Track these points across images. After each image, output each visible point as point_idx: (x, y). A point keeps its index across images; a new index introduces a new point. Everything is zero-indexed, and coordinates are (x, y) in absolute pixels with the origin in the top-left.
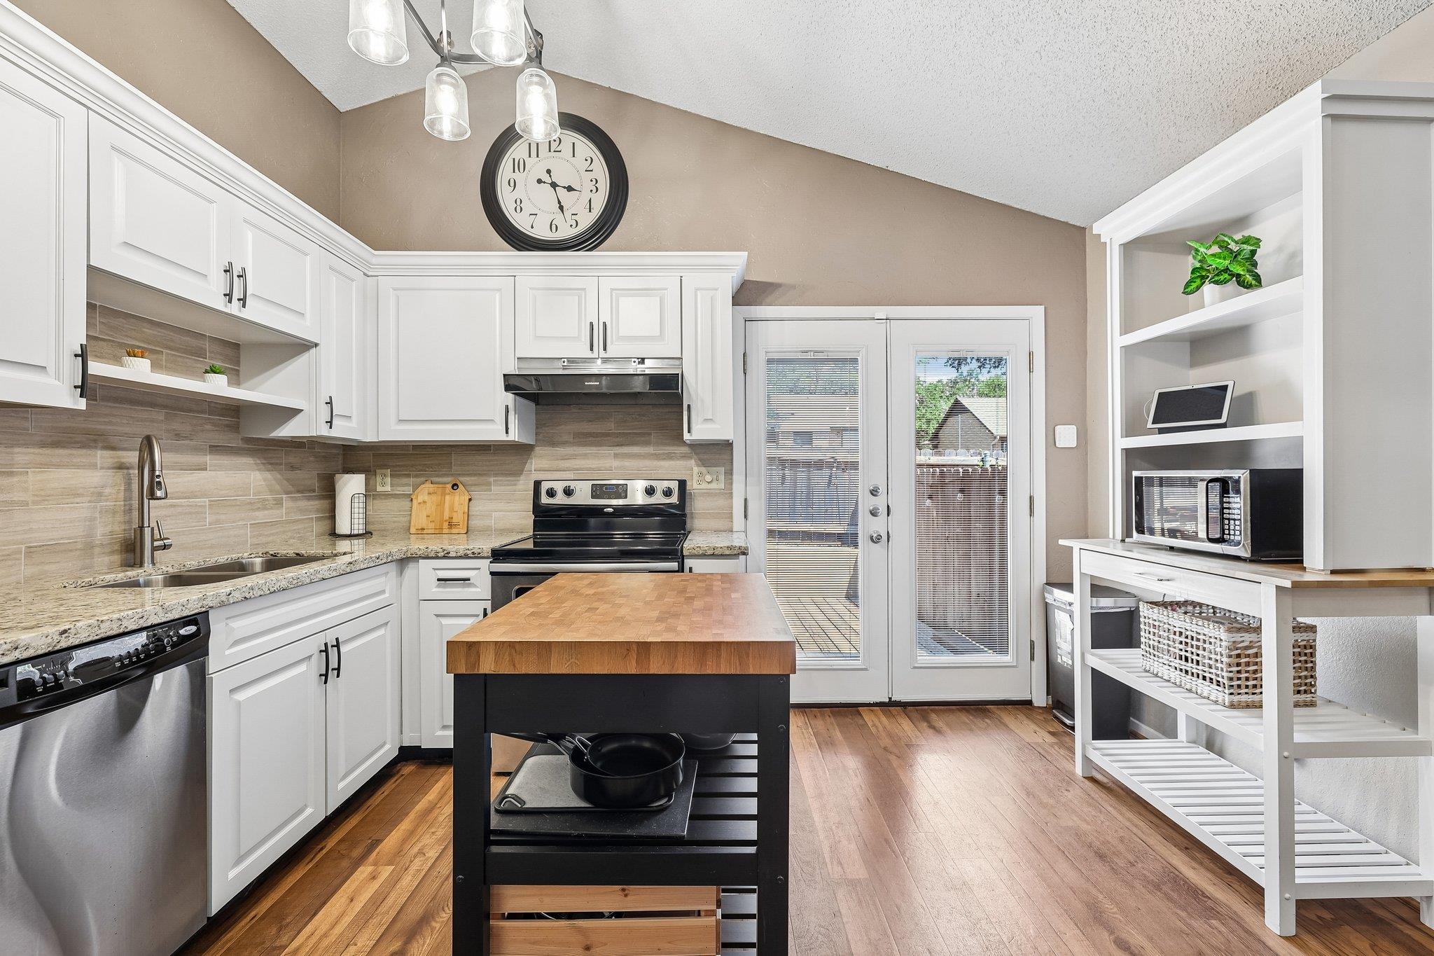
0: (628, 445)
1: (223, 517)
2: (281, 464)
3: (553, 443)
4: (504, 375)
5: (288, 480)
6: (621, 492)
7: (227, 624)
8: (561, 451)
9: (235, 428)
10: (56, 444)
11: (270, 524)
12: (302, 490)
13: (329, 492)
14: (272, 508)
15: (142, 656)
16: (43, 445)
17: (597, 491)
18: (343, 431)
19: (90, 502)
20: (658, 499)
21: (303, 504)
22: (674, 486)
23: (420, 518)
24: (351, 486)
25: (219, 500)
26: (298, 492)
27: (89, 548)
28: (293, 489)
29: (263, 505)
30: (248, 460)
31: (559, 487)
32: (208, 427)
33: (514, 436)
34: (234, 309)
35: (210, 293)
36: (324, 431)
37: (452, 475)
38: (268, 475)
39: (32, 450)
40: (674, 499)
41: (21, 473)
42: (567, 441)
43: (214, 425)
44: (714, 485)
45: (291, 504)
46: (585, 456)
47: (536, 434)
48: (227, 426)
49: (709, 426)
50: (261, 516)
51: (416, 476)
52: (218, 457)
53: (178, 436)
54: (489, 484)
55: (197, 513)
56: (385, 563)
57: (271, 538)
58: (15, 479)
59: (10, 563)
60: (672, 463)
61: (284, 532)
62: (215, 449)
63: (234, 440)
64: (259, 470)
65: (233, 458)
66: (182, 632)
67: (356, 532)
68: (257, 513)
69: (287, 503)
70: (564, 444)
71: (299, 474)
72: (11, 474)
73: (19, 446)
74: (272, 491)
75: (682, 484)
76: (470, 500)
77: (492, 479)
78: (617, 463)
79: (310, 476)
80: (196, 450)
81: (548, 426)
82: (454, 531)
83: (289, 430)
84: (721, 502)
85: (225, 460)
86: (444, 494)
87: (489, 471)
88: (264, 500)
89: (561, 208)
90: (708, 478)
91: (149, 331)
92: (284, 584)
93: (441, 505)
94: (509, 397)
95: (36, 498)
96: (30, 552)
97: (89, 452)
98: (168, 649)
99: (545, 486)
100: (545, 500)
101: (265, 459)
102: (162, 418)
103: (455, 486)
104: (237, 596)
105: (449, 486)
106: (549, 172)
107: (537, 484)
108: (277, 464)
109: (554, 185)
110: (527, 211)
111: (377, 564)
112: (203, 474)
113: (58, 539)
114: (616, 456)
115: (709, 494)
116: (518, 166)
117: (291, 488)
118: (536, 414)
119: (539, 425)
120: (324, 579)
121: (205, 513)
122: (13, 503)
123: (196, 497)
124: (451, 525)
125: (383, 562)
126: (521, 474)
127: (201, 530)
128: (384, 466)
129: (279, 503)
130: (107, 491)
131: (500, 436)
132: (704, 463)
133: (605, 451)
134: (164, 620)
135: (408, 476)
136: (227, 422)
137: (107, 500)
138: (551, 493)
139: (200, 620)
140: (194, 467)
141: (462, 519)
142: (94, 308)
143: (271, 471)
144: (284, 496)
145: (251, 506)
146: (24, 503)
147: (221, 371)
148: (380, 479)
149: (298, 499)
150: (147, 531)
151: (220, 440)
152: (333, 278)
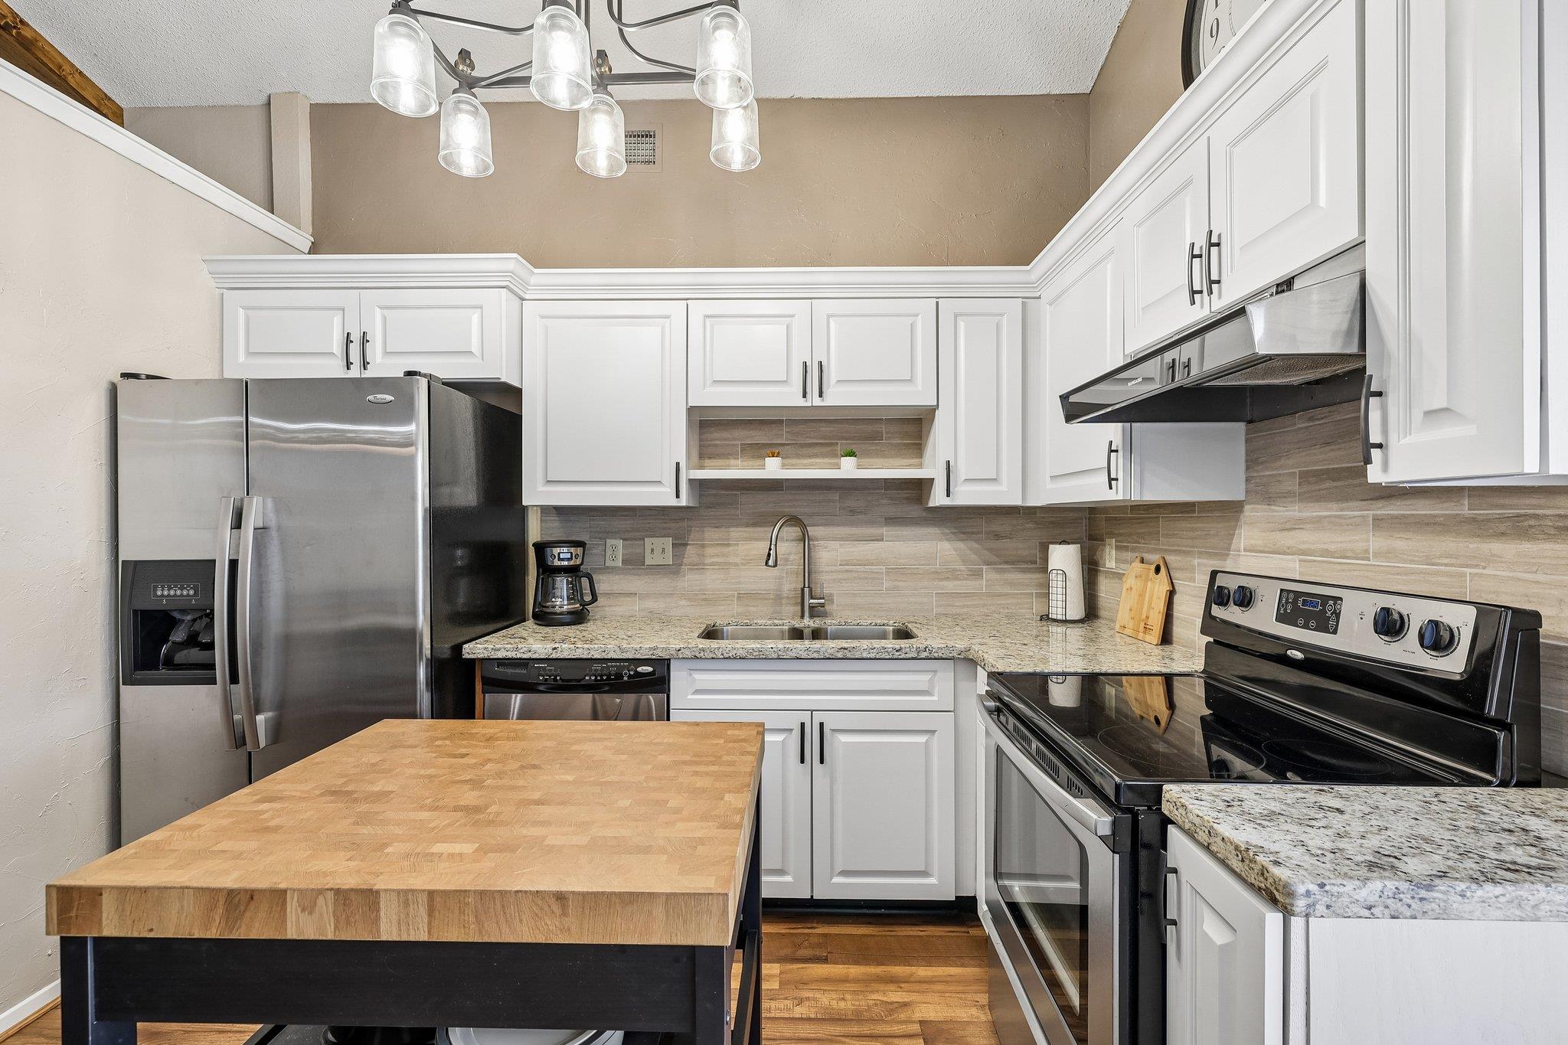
1: (901, 584)
2: (981, 533)
3: (1269, 499)
5: (991, 550)
6: (1328, 615)
7: (691, 675)
8: (1281, 510)
9: (916, 500)
10: (755, 525)
11: (964, 595)
13: (1042, 566)
14: (966, 579)
15: (605, 678)
16: (747, 526)
20: (1407, 652)
23: (1124, 610)
25: (897, 568)
26: (1006, 563)
27: (778, 598)
28: (997, 559)
29: (954, 575)
30: (932, 530)
32: (884, 501)
34: (810, 401)
35: (789, 397)
36: (946, 500)
37: (1160, 550)
38: (961, 545)
39: (740, 529)
41: (735, 545)
42: (1289, 492)
43: (891, 499)
45: (994, 576)
47: (1247, 480)
48: (907, 498)
49: (1447, 431)
50: (950, 586)
51: (1131, 549)
52: (897, 528)
53: (853, 512)
55: (874, 578)
56: (913, 659)
57: (965, 610)
58: (731, 548)
59: (728, 602)
61: (984, 605)
62: (891, 521)
63: (914, 511)
64: (947, 540)
65: (913, 529)
66: (639, 669)
68: (945, 583)
69: (989, 574)
72: (728, 545)
73: (732, 526)
74: (964, 562)
76: (1172, 593)
77: (1196, 561)
79: (1026, 546)
80: (872, 523)
81: (1262, 463)
82: (1148, 638)
85: (903, 531)
86: (1146, 581)
87: (1192, 547)
88: (955, 570)
91: (825, 429)
93: (1142, 595)
95: (743, 561)
96: (739, 597)
98: (626, 678)
99: (1220, 586)
100: (1219, 610)
101: (955, 528)
102: (838, 498)
103: (1158, 570)
105: (1153, 567)
107: (1213, 577)
108: (973, 533)
111: (895, 657)
112: (880, 544)
113: (756, 590)
117: (995, 559)
118: (1247, 441)
119: (1251, 462)
120: (798, 658)
121: (882, 579)
122: (729, 564)
123: (872, 564)
124: (1146, 629)
125: (908, 656)
126: (1228, 555)
127: (877, 594)
129: (977, 574)
130: (792, 557)
134: (620, 657)
135: (1127, 548)
136: (906, 495)
137: (792, 565)
140: (870, 538)
141: (1157, 621)
142: (781, 422)
143: (966, 540)
144: (984, 567)
145: (938, 576)
146: (736, 565)
147: (852, 454)
148: (1107, 550)
149: (1002, 571)
150: (807, 590)
151: (893, 511)
152: (962, 325)
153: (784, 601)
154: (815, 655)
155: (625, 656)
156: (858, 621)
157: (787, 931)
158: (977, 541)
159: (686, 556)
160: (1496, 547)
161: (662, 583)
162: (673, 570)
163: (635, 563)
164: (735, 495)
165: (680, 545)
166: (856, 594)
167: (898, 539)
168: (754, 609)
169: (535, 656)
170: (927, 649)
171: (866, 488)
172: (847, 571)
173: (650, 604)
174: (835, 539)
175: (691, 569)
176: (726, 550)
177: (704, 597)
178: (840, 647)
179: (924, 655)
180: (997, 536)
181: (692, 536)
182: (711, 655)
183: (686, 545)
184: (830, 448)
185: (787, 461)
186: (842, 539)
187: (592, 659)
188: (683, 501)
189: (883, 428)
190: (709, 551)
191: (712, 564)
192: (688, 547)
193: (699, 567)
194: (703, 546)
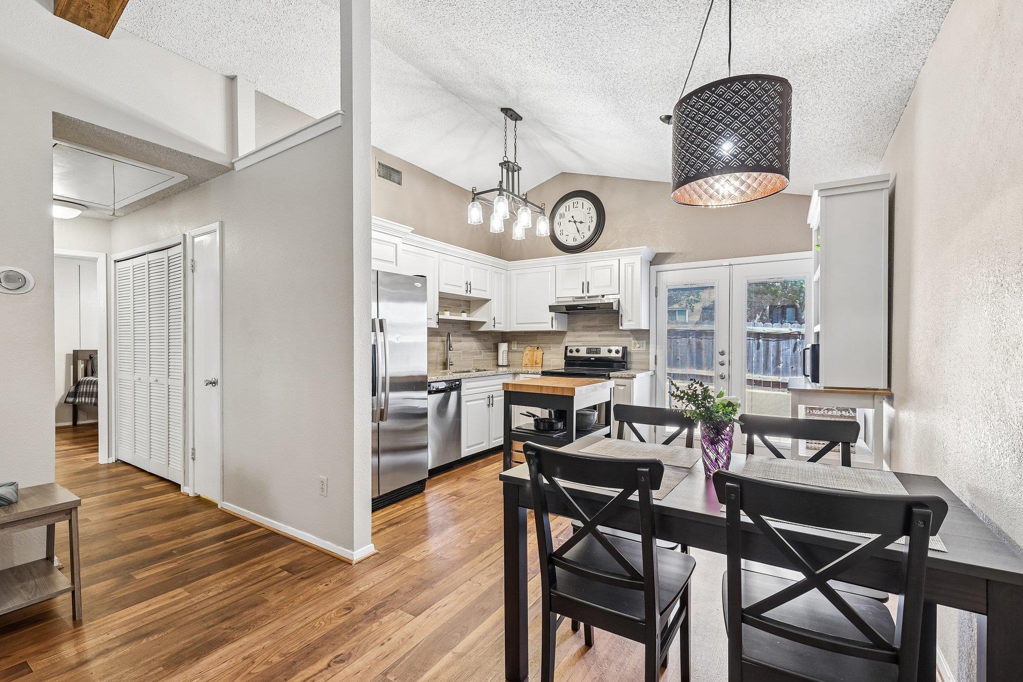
0: (604, 331)
1: (465, 357)
3: (574, 330)
4: (549, 306)
5: (484, 345)
6: (597, 351)
7: (465, 384)
8: (577, 333)
9: (469, 328)
12: (488, 349)
13: (496, 350)
14: (479, 355)
17: (589, 351)
18: (499, 328)
20: (613, 355)
21: (488, 353)
22: (620, 349)
23: (526, 361)
24: (503, 347)
25: (465, 351)
26: (487, 349)
27: (437, 363)
30: (472, 339)
31: (574, 349)
32: (462, 329)
33: (555, 328)
34: (468, 294)
35: (461, 292)
36: (493, 329)
37: (538, 343)
38: (478, 343)
40: (620, 355)
43: (464, 328)
44: (640, 349)
45: (485, 354)
46: (587, 336)
47: (568, 327)
49: (631, 323)
50: (476, 357)
51: (526, 344)
52: (464, 338)
54: (550, 347)
55: (459, 355)
57: (478, 365)
60: (623, 338)
62: (464, 335)
63: (468, 332)
64: (475, 342)
65: (468, 338)
67: (504, 365)
70: (578, 330)
71: (487, 343)
74: (479, 349)
75: (625, 349)
76: (543, 354)
77: (551, 345)
78: (598, 339)
79: (490, 344)
80: (459, 336)
81: (572, 323)
82: (537, 366)
83: (483, 329)
84: (644, 357)
85: (466, 339)
86: (534, 351)
87: (550, 342)
88: (477, 352)
89: (578, 231)
90: (638, 346)
92: (478, 375)
93: (533, 355)
94: (553, 314)
97: (438, 339)
99: (569, 349)
100: (569, 354)
101: (477, 338)
103: (538, 348)
104: (467, 376)
105: (536, 348)
106: (573, 217)
107: (566, 348)
109: (575, 222)
110: (564, 234)
112: (462, 343)
114: (599, 335)
115: (638, 353)
116: (562, 216)
117: (484, 348)
119: (569, 323)
124: (536, 364)
126: (561, 343)
128: (514, 340)
129: (481, 353)
130: (440, 348)
131: (550, 329)
132: (637, 339)
133: (594, 333)
134: (454, 379)
135: (522, 344)
138: (571, 351)
139: (459, 380)
141: (539, 361)
148: (513, 345)
149: (486, 352)
150: (448, 360)
151: (465, 332)
160: (618, 339)
167: (465, 341)
180: (485, 341)
182: (470, 376)
185: (452, 313)
189: (462, 303)
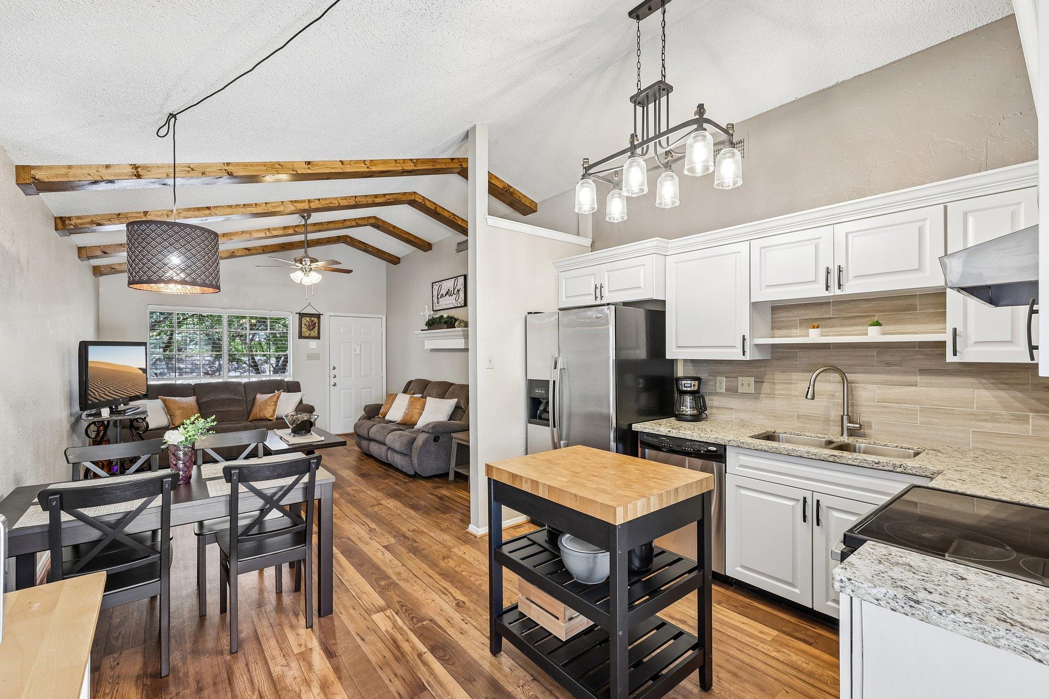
2: (1026, 385)
5: (1039, 399)
7: (737, 456)
11: (1006, 436)
15: (692, 449)
16: (804, 371)
19: (827, 399)
25: (931, 408)
29: (994, 418)
30: (969, 380)
32: (918, 357)
35: (817, 291)
38: (1002, 394)
39: (799, 374)
41: (795, 383)
43: (925, 355)
45: (1044, 422)
48: (941, 355)
50: (989, 427)
52: (929, 377)
53: (888, 364)
55: (909, 414)
58: (793, 386)
59: (791, 420)
61: (1031, 447)
62: (924, 372)
63: (949, 365)
64: (986, 388)
65: (947, 378)
66: (709, 448)
68: (983, 424)
69: (1036, 421)
72: (791, 383)
73: (794, 372)
74: (1005, 407)
91: (864, 306)
95: (801, 395)
96: (799, 417)
97: (826, 374)
98: (702, 452)
101: (994, 379)
102: (875, 354)
108: (1016, 384)
112: (914, 388)
113: (811, 414)
117: (1043, 407)
121: (917, 415)
122: (792, 395)
123: (907, 403)
127: (912, 426)
129: (1025, 420)
136: (940, 352)
137: (837, 399)
140: (904, 384)
142: (828, 303)
143: (1007, 390)
144: (1031, 414)
145: (975, 416)
146: (797, 396)
147: (878, 324)
150: (845, 417)
151: (927, 364)
152: (971, 219)
153: (831, 423)
154: (813, 457)
155: (701, 440)
156: (886, 443)
157: (796, 622)
158: (1021, 391)
159: (763, 389)
161: (749, 404)
162: (756, 396)
163: (732, 391)
164: (795, 352)
165: (759, 382)
166: (891, 424)
168: (809, 426)
169: (661, 434)
170: (902, 466)
171: (899, 347)
172: (884, 407)
173: (741, 415)
174: (873, 383)
175: (766, 397)
176: (789, 386)
177: (775, 414)
178: (831, 454)
179: (899, 470)
181: (767, 377)
182: (747, 447)
183: (763, 382)
184: (868, 319)
186: (879, 383)
187: (686, 439)
188: (748, 357)
189: (917, 301)
190: (778, 387)
191: (780, 395)
192: (765, 384)
193: (772, 396)
194: (774, 383)
